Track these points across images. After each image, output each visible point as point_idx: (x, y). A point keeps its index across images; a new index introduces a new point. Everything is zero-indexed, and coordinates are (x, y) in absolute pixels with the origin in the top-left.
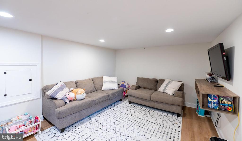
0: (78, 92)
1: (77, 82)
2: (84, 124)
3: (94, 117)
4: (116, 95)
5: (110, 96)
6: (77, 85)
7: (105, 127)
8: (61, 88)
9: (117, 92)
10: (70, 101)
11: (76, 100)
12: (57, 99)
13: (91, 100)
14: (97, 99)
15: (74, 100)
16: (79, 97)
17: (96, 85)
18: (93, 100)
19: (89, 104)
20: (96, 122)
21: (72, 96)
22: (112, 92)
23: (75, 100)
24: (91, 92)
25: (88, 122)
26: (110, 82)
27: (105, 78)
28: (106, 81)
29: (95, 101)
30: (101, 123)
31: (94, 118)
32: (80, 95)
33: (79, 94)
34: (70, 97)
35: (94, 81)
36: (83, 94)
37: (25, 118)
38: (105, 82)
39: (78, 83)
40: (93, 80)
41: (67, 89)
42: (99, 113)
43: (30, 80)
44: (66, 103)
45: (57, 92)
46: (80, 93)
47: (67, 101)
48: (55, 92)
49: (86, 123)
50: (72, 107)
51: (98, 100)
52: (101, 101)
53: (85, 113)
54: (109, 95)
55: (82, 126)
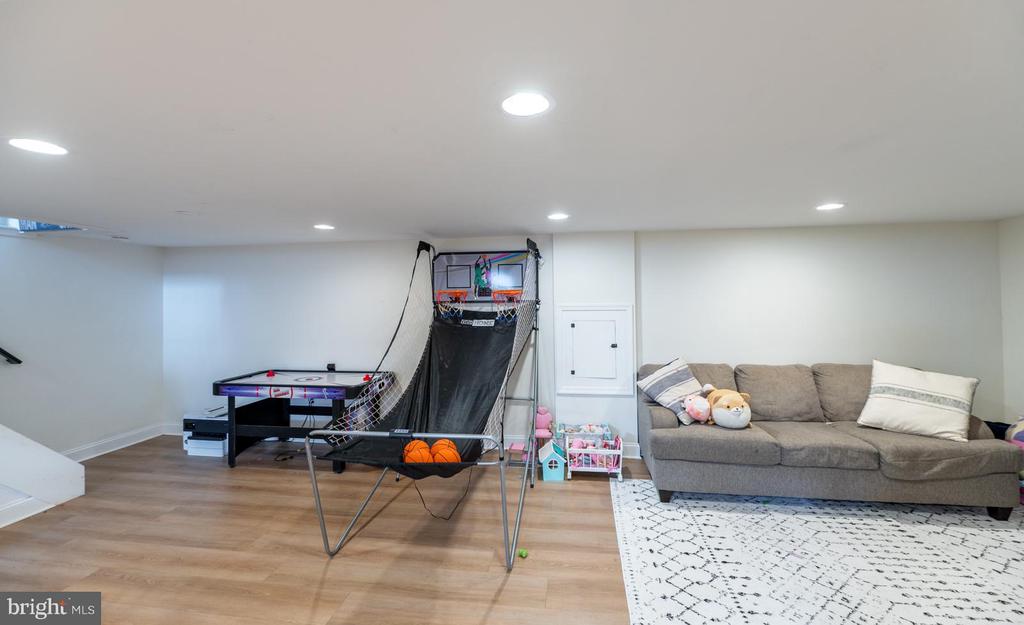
0: (720, 401)
1: (741, 371)
2: (733, 515)
3: (786, 512)
4: (935, 469)
5: (888, 458)
6: (738, 378)
7: (802, 558)
8: (677, 379)
9: (952, 454)
10: (696, 422)
11: (715, 424)
12: (659, 405)
13: (768, 443)
14: (801, 449)
15: (707, 422)
16: (720, 415)
17: (828, 398)
18: (776, 445)
19: (757, 451)
20: (778, 528)
21: (700, 406)
22: (909, 444)
23: (709, 422)
24: (800, 419)
25: (750, 516)
26: (913, 395)
27: (884, 374)
28: (889, 388)
29: (790, 450)
30: (794, 539)
31: (779, 517)
32: (726, 411)
33: (722, 406)
34: (692, 410)
35: (823, 380)
36: (735, 409)
37: (599, 431)
38: (876, 392)
39: (743, 376)
40: (815, 373)
41: (693, 385)
42: (816, 510)
43: (614, 346)
44: (680, 422)
45: (661, 386)
46: (726, 403)
47: (684, 419)
48: (657, 383)
49: (740, 515)
50: (692, 439)
51: (803, 454)
52: (823, 461)
53: (742, 479)
54: (881, 453)
55: (725, 515)
